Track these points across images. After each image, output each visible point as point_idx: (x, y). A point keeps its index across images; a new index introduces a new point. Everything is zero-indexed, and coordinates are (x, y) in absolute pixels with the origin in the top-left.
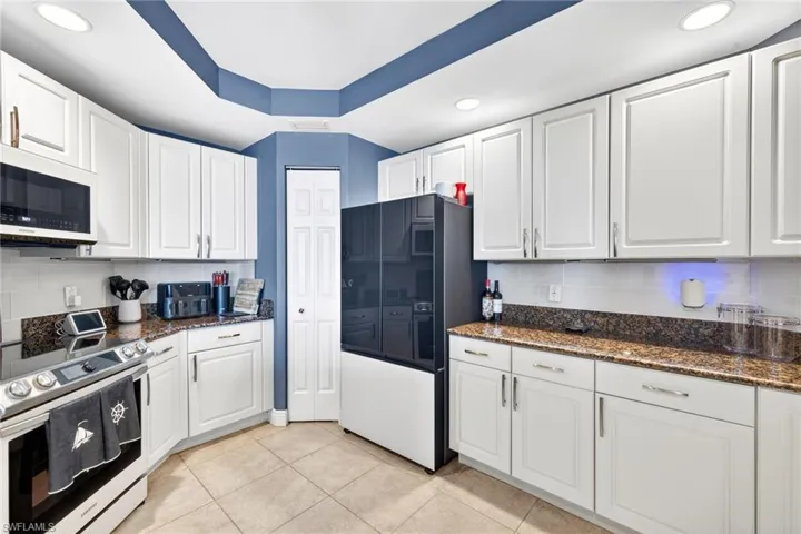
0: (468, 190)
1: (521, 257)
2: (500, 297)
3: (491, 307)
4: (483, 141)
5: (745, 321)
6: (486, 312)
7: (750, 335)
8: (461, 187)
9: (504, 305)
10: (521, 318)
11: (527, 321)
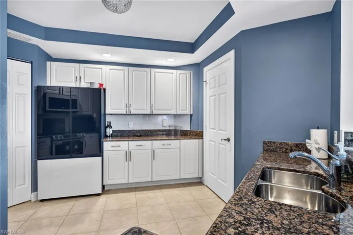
0: (104, 87)
1: (125, 113)
2: (112, 128)
3: (109, 131)
4: (110, 69)
5: (174, 129)
6: (108, 134)
7: (175, 132)
8: (101, 85)
9: (113, 130)
10: (119, 135)
11: (121, 135)
